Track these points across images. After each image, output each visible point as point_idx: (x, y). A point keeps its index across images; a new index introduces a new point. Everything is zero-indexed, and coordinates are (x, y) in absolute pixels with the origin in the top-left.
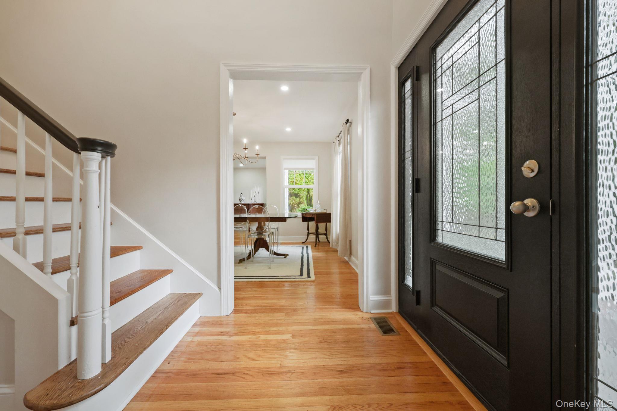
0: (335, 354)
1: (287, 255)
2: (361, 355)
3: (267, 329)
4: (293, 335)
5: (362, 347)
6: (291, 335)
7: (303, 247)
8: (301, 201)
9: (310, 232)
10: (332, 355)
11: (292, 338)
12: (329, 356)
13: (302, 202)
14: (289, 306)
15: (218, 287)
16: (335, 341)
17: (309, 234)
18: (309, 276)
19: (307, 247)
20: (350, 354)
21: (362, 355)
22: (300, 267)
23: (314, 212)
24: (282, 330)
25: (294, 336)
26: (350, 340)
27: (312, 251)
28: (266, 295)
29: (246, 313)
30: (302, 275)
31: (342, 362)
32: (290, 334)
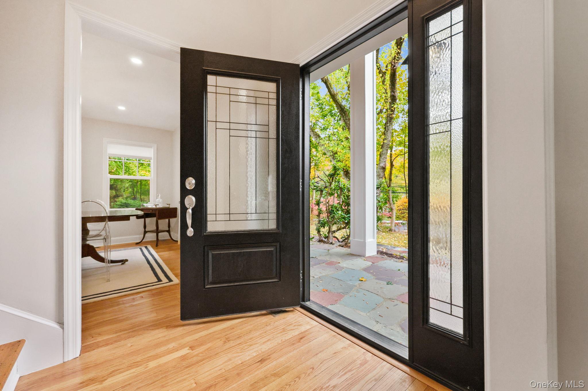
0: (245, 348)
1: (127, 260)
2: (268, 340)
3: (152, 353)
4: (190, 347)
5: (265, 333)
6: (188, 348)
7: (141, 249)
8: (118, 193)
9: (147, 230)
10: (243, 350)
11: (191, 351)
12: (241, 352)
13: (118, 195)
14: (165, 319)
15: (58, 323)
16: (238, 337)
17: (145, 232)
18: (170, 280)
19: (146, 247)
20: (258, 343)
21: (270, 339)
22: (152, 272)
23: (154, 207)
24: (174, 347)
25: (192, 348)
26: (251, 330)
27: (157, 252)
28: (125, 314)
29: (107, 345)
30: (159, 280)
31: (256, 353)
32: (186, 347)
